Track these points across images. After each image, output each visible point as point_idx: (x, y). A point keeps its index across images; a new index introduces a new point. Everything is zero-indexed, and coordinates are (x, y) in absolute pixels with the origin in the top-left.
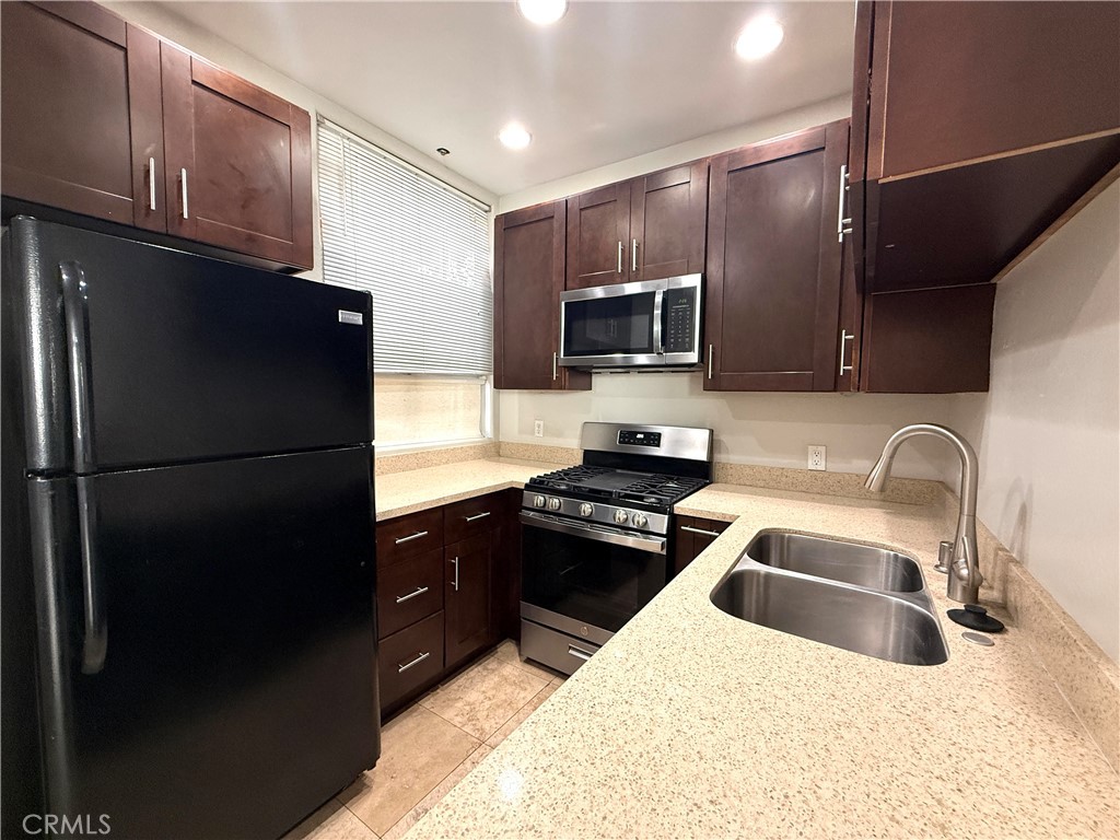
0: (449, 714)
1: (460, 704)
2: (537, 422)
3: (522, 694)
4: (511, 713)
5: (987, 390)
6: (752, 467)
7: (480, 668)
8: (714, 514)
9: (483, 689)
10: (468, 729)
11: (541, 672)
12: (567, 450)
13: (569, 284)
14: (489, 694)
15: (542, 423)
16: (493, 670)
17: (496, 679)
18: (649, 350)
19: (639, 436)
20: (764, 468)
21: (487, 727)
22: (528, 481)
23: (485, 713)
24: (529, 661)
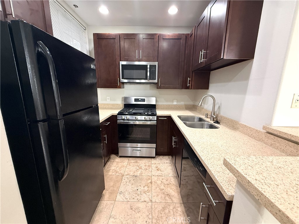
0: (110, 173)
1: (111, 171)
2: (107, 97)
3: (124, 164)
4: (125, 168)
5: (208, 89)
6: (163, 105)
7: (109, 162)
8: (165, 114)
9: (114, 166)
10: (117, 174)
11: (125, 158)
12: (118, 104)
13: (121, 59)
14: (117, 166)
15: (109, 97)
16: (114, 162)
17: (116, 163)
18: (146, 79)
19: (139, 100)
20: (166, 105)
21: (122, 172)
22: (118, 113)
23: (119, 170)
24: (121, 157)
